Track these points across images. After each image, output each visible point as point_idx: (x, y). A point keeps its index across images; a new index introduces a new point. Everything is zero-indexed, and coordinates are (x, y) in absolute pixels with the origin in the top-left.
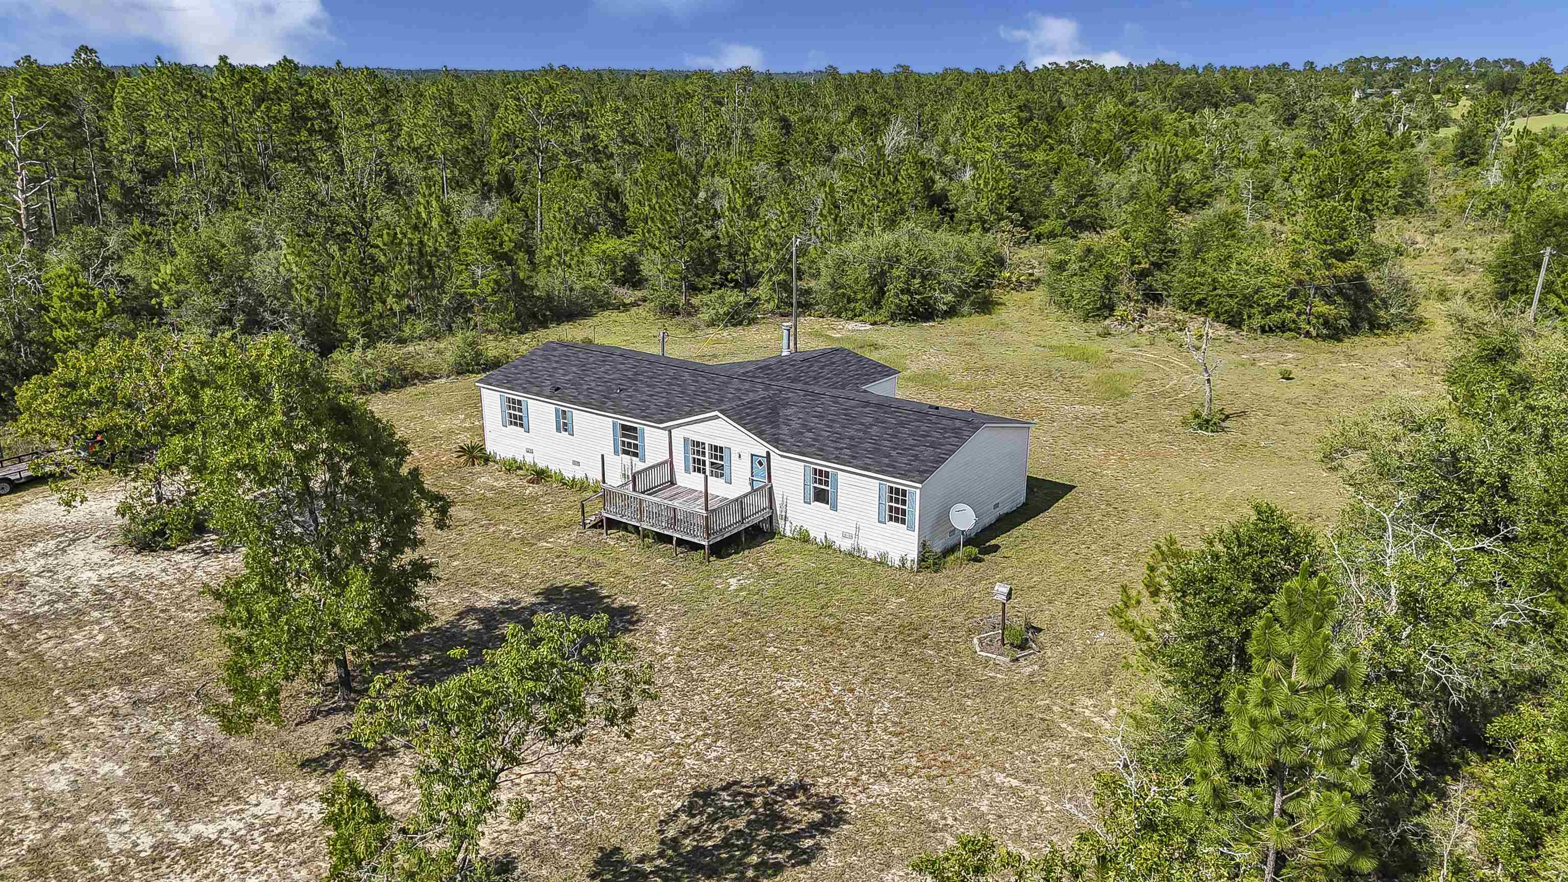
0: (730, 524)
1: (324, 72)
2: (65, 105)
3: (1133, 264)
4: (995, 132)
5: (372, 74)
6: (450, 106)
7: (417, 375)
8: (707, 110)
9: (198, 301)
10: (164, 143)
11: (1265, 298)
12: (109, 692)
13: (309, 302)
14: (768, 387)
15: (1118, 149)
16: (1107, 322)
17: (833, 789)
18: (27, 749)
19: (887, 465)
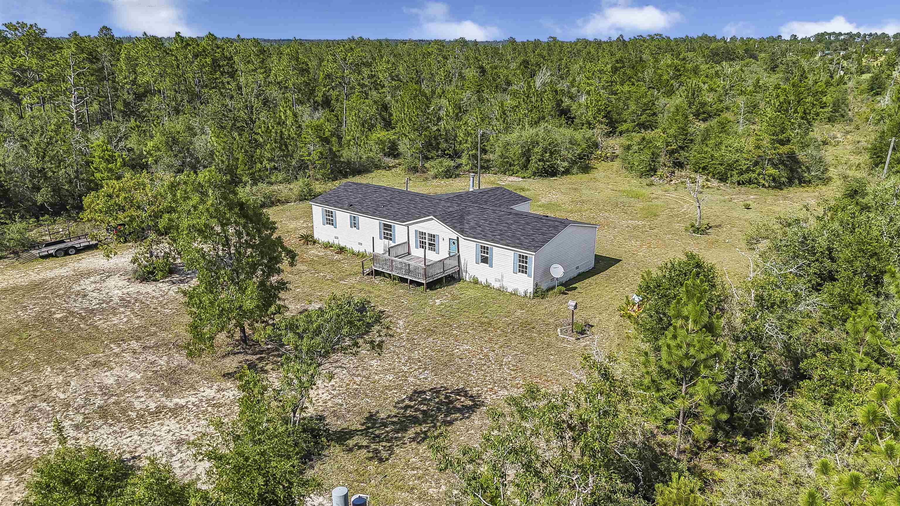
0: (437, 273)
1: (231, 41)
2: (95, 58)
3: (667, 147)
4: (597, 74)
5: (257, 42)
6: (297, 59)
7: (279, 201)
8: (439, 62)
9: (167, 160)
10: (146, 79)
11: (740, 165)
12: (131, 343)
13: (223, 162)
14: (459, 205)
15: (672, 85)
16: (653, 178)
17: (480, 392)
18: (94, 366)
19: (518, 243)
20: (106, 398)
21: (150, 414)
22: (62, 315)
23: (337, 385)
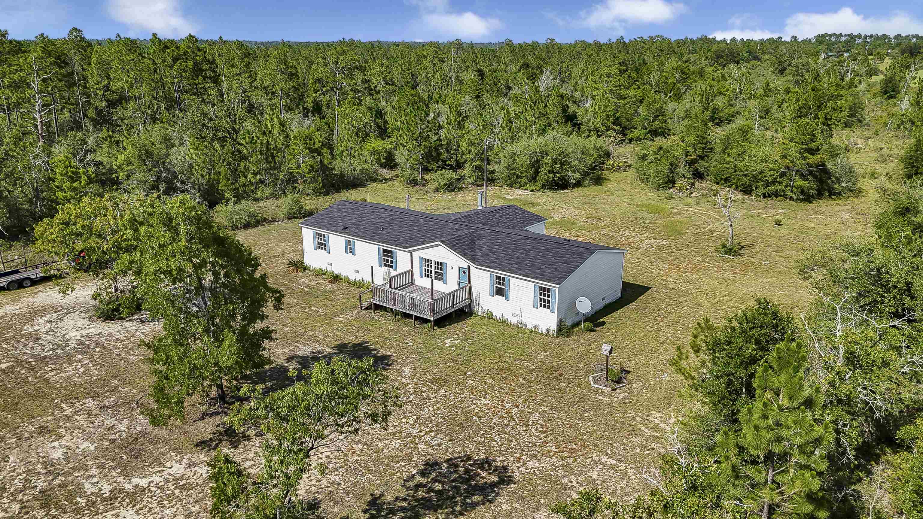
0: (446, 308)
1: (212, 43)
2: (64, 62)
3: (687, 156)
4: (605, 78)
5: (240, 44)
6: (285, 63)
7: (265, 220)
8: (435, 65)
9: (139, 176)
10: (120, 84)
11: (765, 177)
12: (87, 401)
13: (203, 176)
14: (468, 228)
15: (679, 89)
16: (671, 190)
17: (505, 464)
18: (39, 434)
19: (539, 274)
20: (51, 478)
21: (104, 500)
22: (8, 364)
23: (332, 456)
